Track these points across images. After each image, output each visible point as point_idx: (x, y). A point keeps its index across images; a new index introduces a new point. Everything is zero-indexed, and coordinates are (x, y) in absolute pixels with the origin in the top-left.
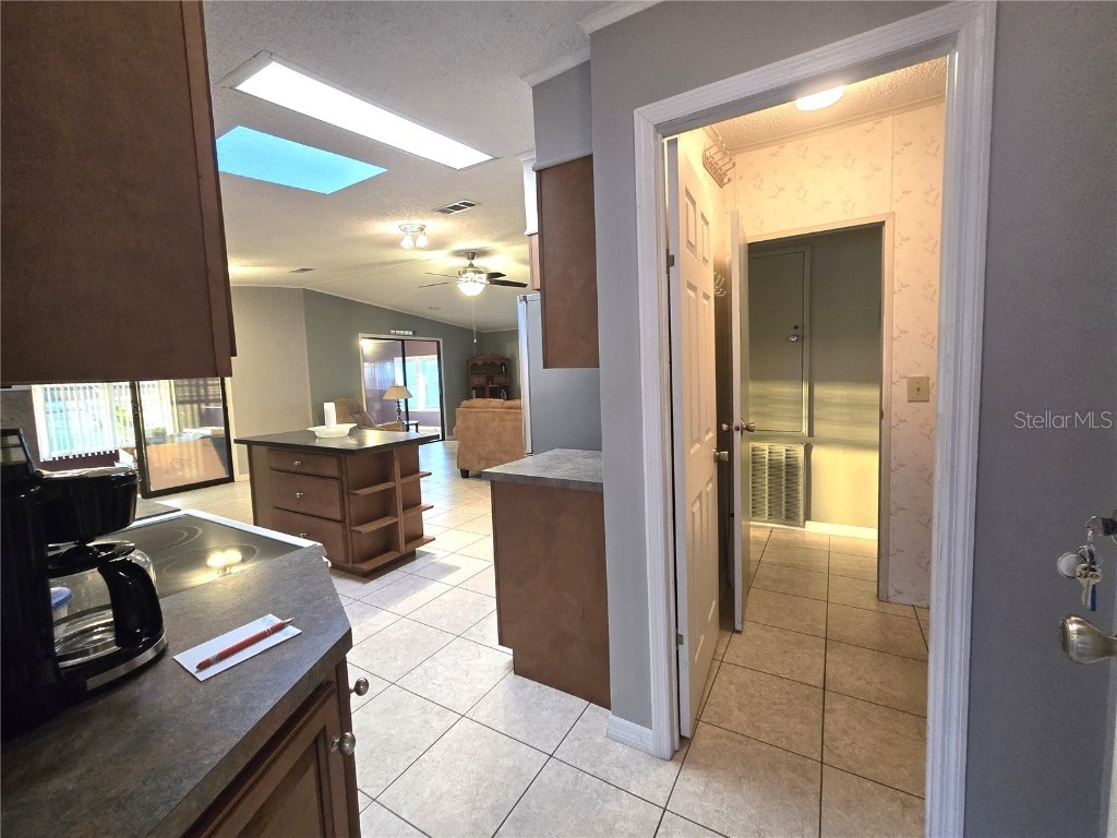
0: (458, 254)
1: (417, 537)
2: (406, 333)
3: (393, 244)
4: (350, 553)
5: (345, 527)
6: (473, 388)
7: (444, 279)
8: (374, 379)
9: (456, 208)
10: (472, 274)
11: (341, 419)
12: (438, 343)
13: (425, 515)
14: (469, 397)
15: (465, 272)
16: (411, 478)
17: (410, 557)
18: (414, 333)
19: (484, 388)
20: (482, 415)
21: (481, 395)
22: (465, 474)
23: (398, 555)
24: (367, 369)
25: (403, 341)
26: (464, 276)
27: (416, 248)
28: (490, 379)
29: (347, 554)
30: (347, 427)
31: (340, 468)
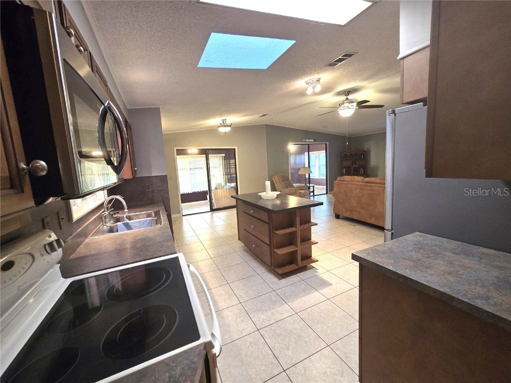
0: (339, 94)
1: (308, 257)
2: (311, 140)
3: (302, 94)
4: (273, 261)
5: (271, 249)
6: (344, 168)
7: (331, 110)
8: (295, 163)
9: (340, 60)
10: (348, 104)
11: (274, 189)
12: (326, 144)
13: (313, 247)
14: (342, 175)
15: (343, 104)
16: (306, 226)
17: (304, 268)
18: (315, 141)
19: (350, 167)
20: (349, 185)
21: (348, 174)
22: (337, 217)
23: (297, 267)
24: (292, 160)
25: (309, 145)
26: (342, 106)
27: (315, 94)
28: (354, 162)
29: (271, 262)
30: (276, 193)
31: (269, 218)
